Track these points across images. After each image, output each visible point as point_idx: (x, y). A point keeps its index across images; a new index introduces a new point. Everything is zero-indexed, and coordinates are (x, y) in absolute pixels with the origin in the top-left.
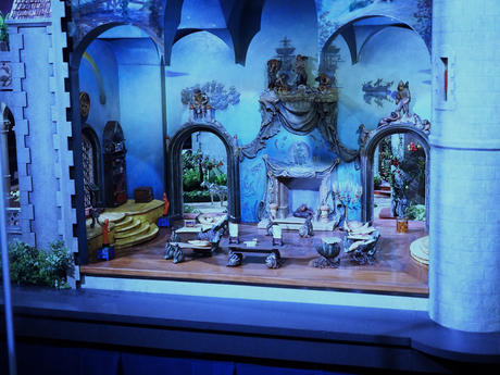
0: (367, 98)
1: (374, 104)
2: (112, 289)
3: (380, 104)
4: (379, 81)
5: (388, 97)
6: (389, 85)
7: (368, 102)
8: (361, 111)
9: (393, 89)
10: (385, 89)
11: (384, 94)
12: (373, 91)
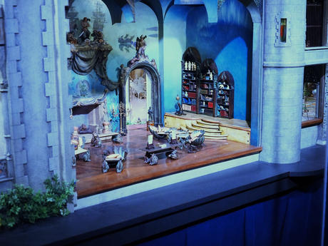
0: (121, 47)
1: (125, 51)
2: (98, 203)
3: (128, 51)
4: (127, 35)
5: (132, 46)
6: (132, 38)
7: (122, 50)
8: (118, 56)
9: (134, 40)
10: (130, 41)
11: (129, 43)
12: (124, 42)
